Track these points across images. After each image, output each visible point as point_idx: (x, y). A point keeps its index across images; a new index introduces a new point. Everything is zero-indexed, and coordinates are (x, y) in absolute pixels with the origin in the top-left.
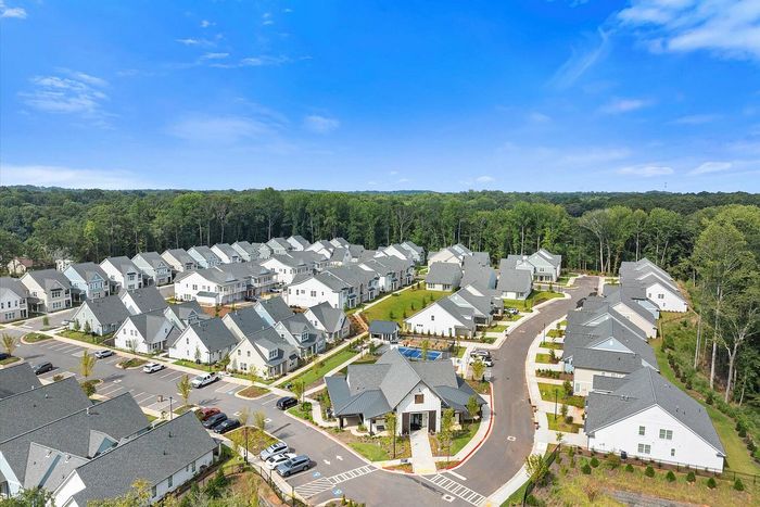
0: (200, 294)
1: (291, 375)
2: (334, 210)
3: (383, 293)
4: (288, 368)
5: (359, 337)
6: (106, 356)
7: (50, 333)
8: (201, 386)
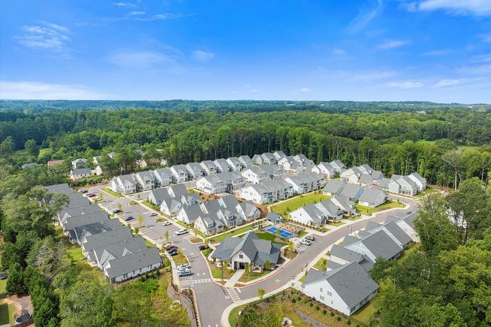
0: (206, 188)
1: (217, 235)
2: (300, 137)
3: (296, 194)
4: (218, 231)
5: (263, 219)
6: (154, 215)
7: (139, 202)
8: (179, 235)
